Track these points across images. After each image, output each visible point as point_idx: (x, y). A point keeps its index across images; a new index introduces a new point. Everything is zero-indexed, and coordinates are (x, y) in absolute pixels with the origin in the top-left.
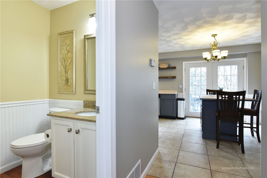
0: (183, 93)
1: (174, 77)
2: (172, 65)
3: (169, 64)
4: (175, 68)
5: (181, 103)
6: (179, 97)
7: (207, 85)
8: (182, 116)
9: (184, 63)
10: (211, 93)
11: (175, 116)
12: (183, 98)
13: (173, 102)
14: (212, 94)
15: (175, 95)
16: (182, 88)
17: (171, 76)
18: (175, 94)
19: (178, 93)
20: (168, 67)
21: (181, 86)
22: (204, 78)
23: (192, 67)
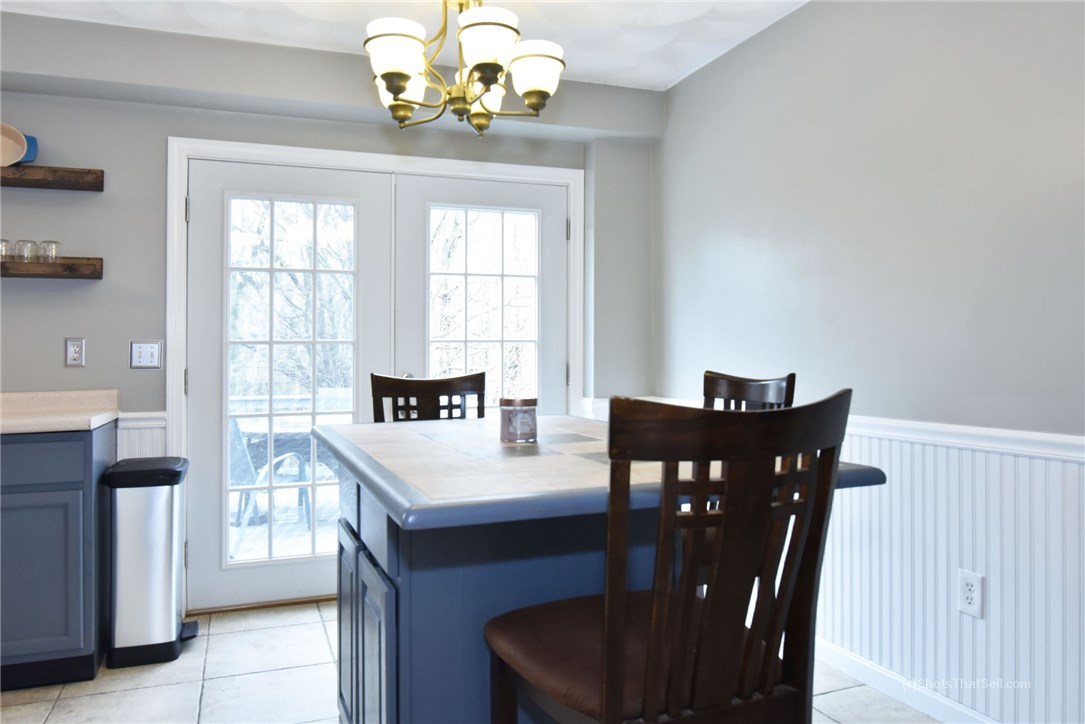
0: (163, 408)
1: (83, 270)
2: (66, 151)
3: (32, 142)
4: (91, 182)
5: (148, 509)
6: (133, 447)
7: (355, 345)
8: (163, 631)
9: (179, 149)
10: (407, 408)
11: (87, 644)
12: (173, 453)
13: (65, 507)
14: (414, 415)
15: (83, 436)
16: (160, 371)
17: (53, 252)
18: (89, 432)
19: (121, 415)
20: (17, 165)
21: (146, 354)
22: (338, 290)
23: (249, 191)
